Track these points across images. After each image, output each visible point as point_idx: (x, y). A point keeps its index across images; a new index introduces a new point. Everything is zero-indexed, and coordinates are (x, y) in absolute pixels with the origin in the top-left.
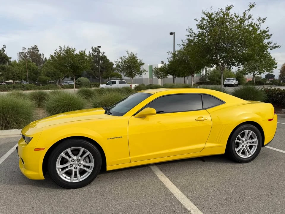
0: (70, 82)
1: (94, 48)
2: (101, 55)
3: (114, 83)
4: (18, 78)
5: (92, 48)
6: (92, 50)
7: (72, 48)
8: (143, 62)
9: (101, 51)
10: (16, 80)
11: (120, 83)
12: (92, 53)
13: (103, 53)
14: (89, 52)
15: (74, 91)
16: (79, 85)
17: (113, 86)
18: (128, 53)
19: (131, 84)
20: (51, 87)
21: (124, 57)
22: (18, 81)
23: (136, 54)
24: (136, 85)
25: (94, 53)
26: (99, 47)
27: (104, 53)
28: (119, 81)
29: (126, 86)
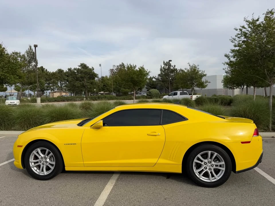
0: (143, 94)
1: (165, 62)
2: (172, 68)
3: (176, 94)
4: (107, 90)
5: (164, 62)
6: (164, 64)
7: (133, 65)
8: (205, 74)
9: (172, 65)
10: (106, 92)
11: (181, 94)
12: (164, 67)
13: (173, 66)
14: (161, 66)
15: (134, 101)
16: (150, 96)
17: (175, 97)
18: (190, 65)
19: (191, 95)
20: (126, 98)
21: (185, 69)
22: (107, 92)
23: (198, 65)
24: (197, 96)
25: (166, 67)
26: (170, 61)
27: (175, 66)
28: (180, 92)
29: (188, 97)
